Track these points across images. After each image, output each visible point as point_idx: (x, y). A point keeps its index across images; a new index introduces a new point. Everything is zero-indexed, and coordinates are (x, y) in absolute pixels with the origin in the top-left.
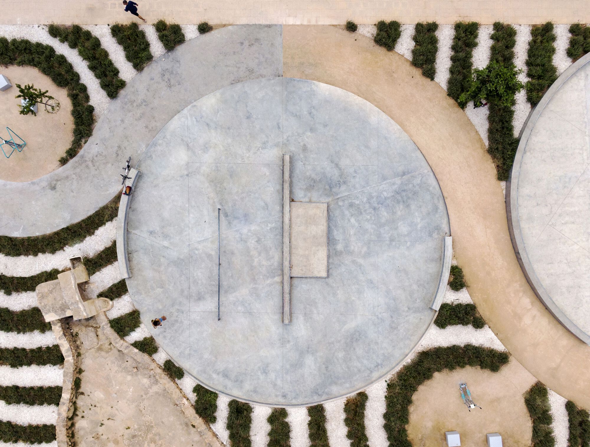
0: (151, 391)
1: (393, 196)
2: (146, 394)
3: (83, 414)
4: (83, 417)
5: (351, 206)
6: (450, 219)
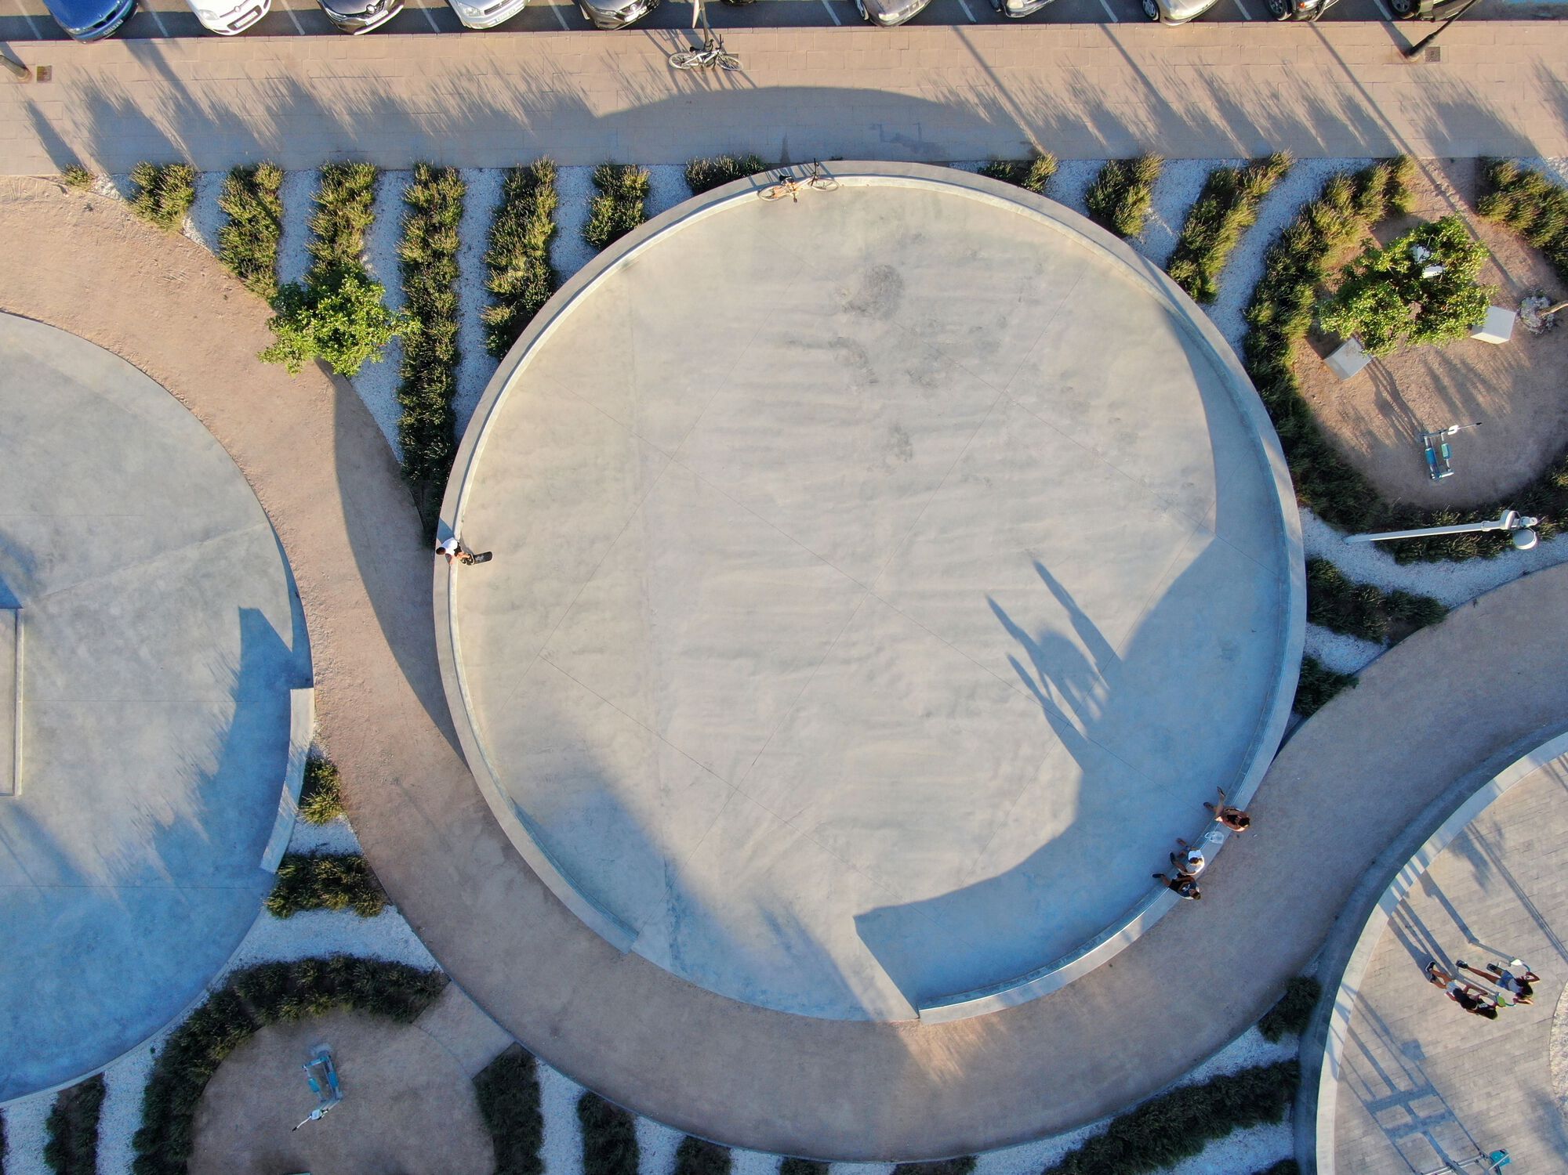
1: (182, 589)
5: (78, 614)
6: (312, 644)
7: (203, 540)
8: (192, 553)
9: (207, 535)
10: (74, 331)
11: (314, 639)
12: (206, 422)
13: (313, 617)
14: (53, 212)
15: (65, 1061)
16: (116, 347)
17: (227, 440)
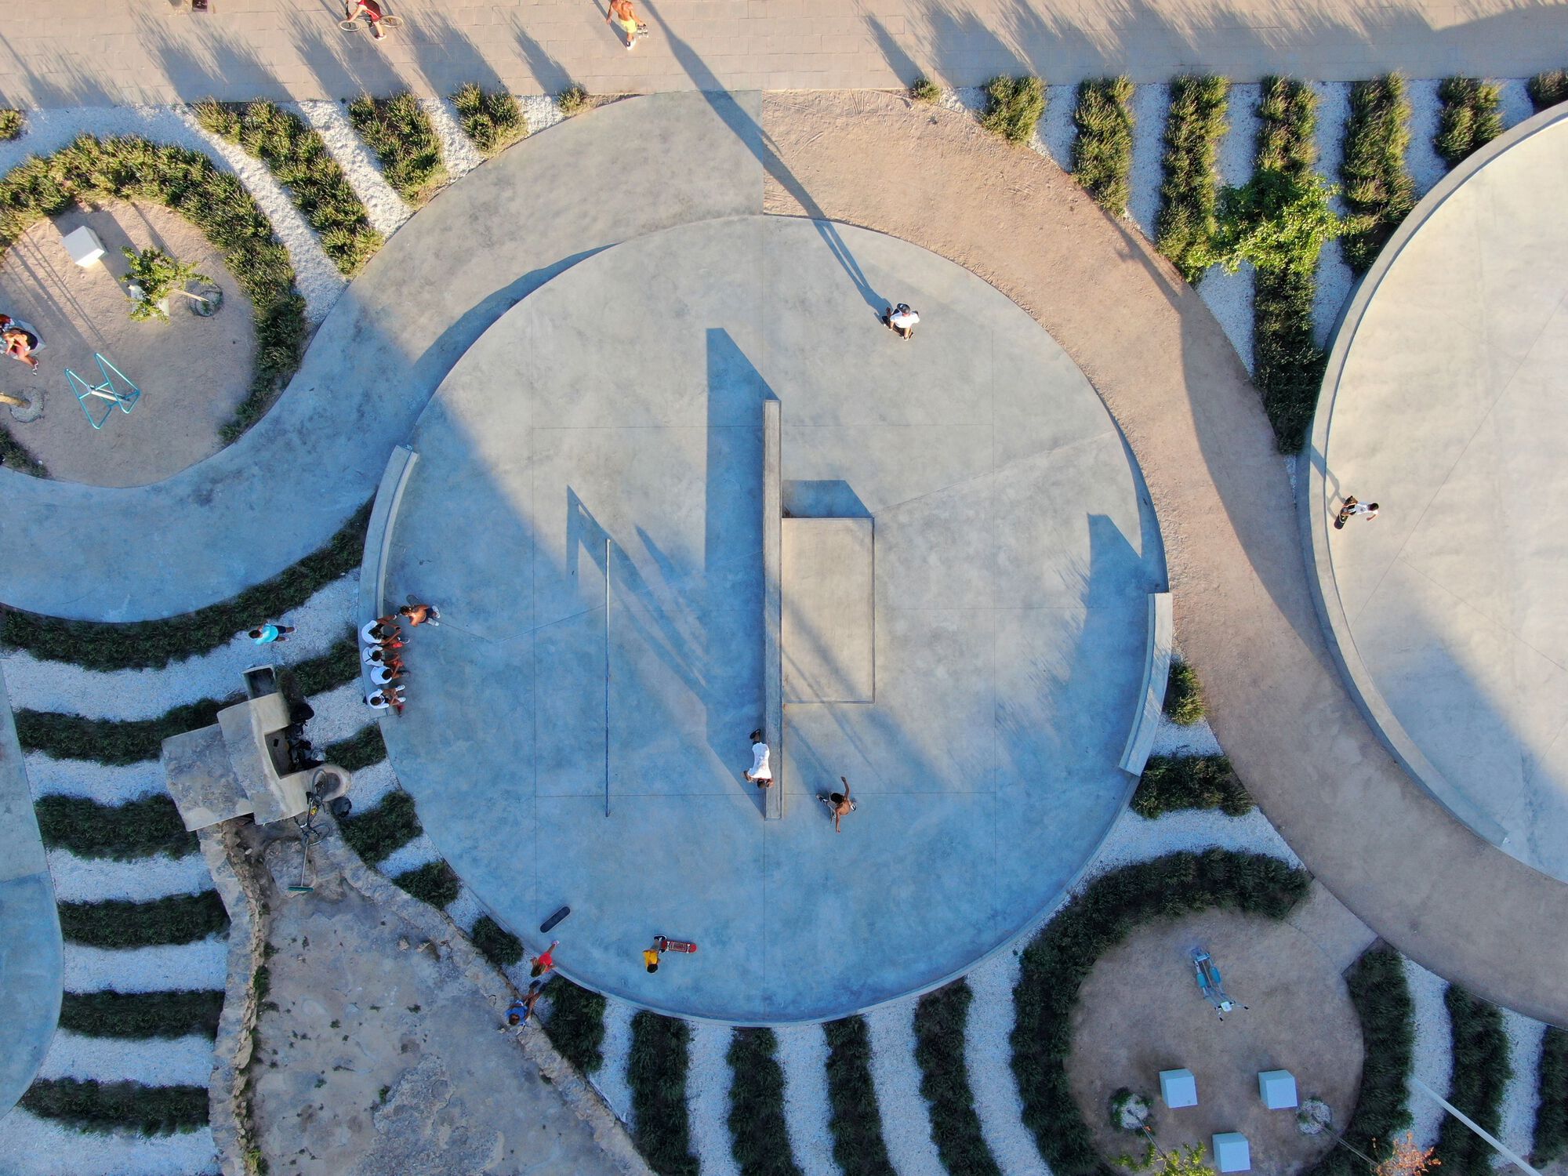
0: (441, 995)
1: (1031, 497)
2: (429, 1004)
3: (276, 1058)
4: (274, 1065)
5: (928, 524)
6: (1166, 549)
7: (1051, 449)
8: (1042, 462)
9: (1055, 443)
10: (919, 243)
11: (1168, 545)
12: (1053, 331)
13: (1166, 524)
14: (897, 126)
15: (922, 966)
16: (962, 259)
17: (1074, 350)
